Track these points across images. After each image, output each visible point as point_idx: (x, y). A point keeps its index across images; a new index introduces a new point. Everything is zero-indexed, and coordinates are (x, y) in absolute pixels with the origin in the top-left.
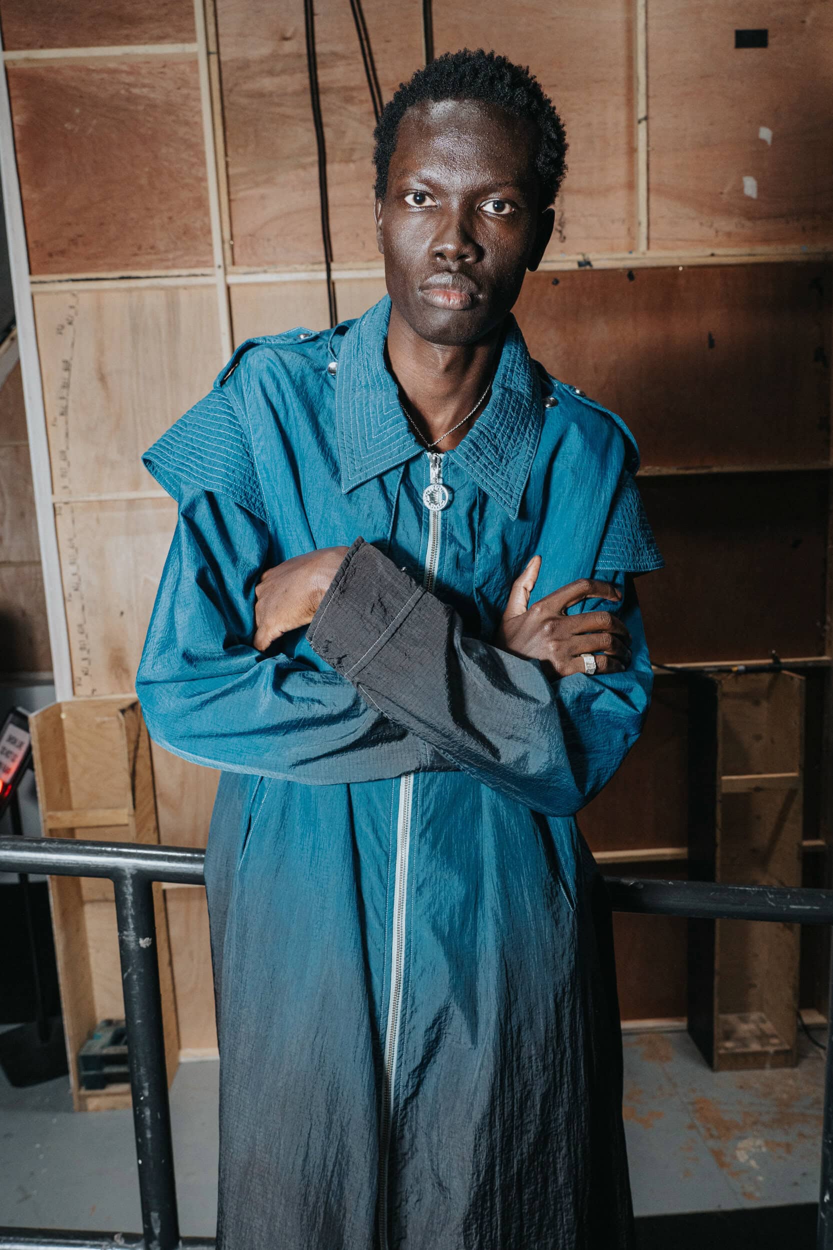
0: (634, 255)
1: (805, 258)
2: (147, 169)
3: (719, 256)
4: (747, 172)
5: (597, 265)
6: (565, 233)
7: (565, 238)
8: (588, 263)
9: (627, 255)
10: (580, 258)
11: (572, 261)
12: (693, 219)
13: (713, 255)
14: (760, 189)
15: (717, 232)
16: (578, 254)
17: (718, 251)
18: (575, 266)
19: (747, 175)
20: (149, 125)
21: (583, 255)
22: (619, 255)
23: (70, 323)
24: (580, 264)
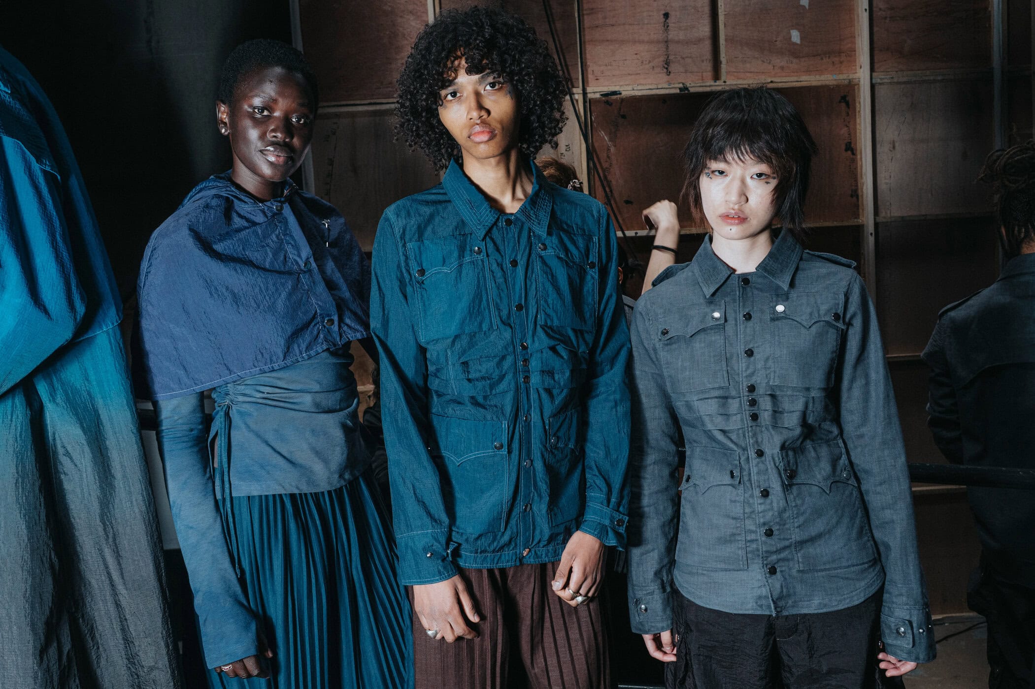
0: (718, 83)
1: (835, 83)
2: (388, 33)
3: (776, 82)
4: (794, 27)
5: (692, 90)
6: (670, 69)
7: (670, 72)
8: (687, 89)
9: (712, 83)
10: (681, 85)
11: (675, 88)
12: (757, 58)
13: (772, 82)
14: (802, 39)
15: (774, 66)
16: (679, 83)
17: (773, 79)
18: (678, 91)
19: (792, 29)
20: (389, 4)
21: (683, 84)
22: (708, 84)
23: (334, 134)
24: (680, 89)
